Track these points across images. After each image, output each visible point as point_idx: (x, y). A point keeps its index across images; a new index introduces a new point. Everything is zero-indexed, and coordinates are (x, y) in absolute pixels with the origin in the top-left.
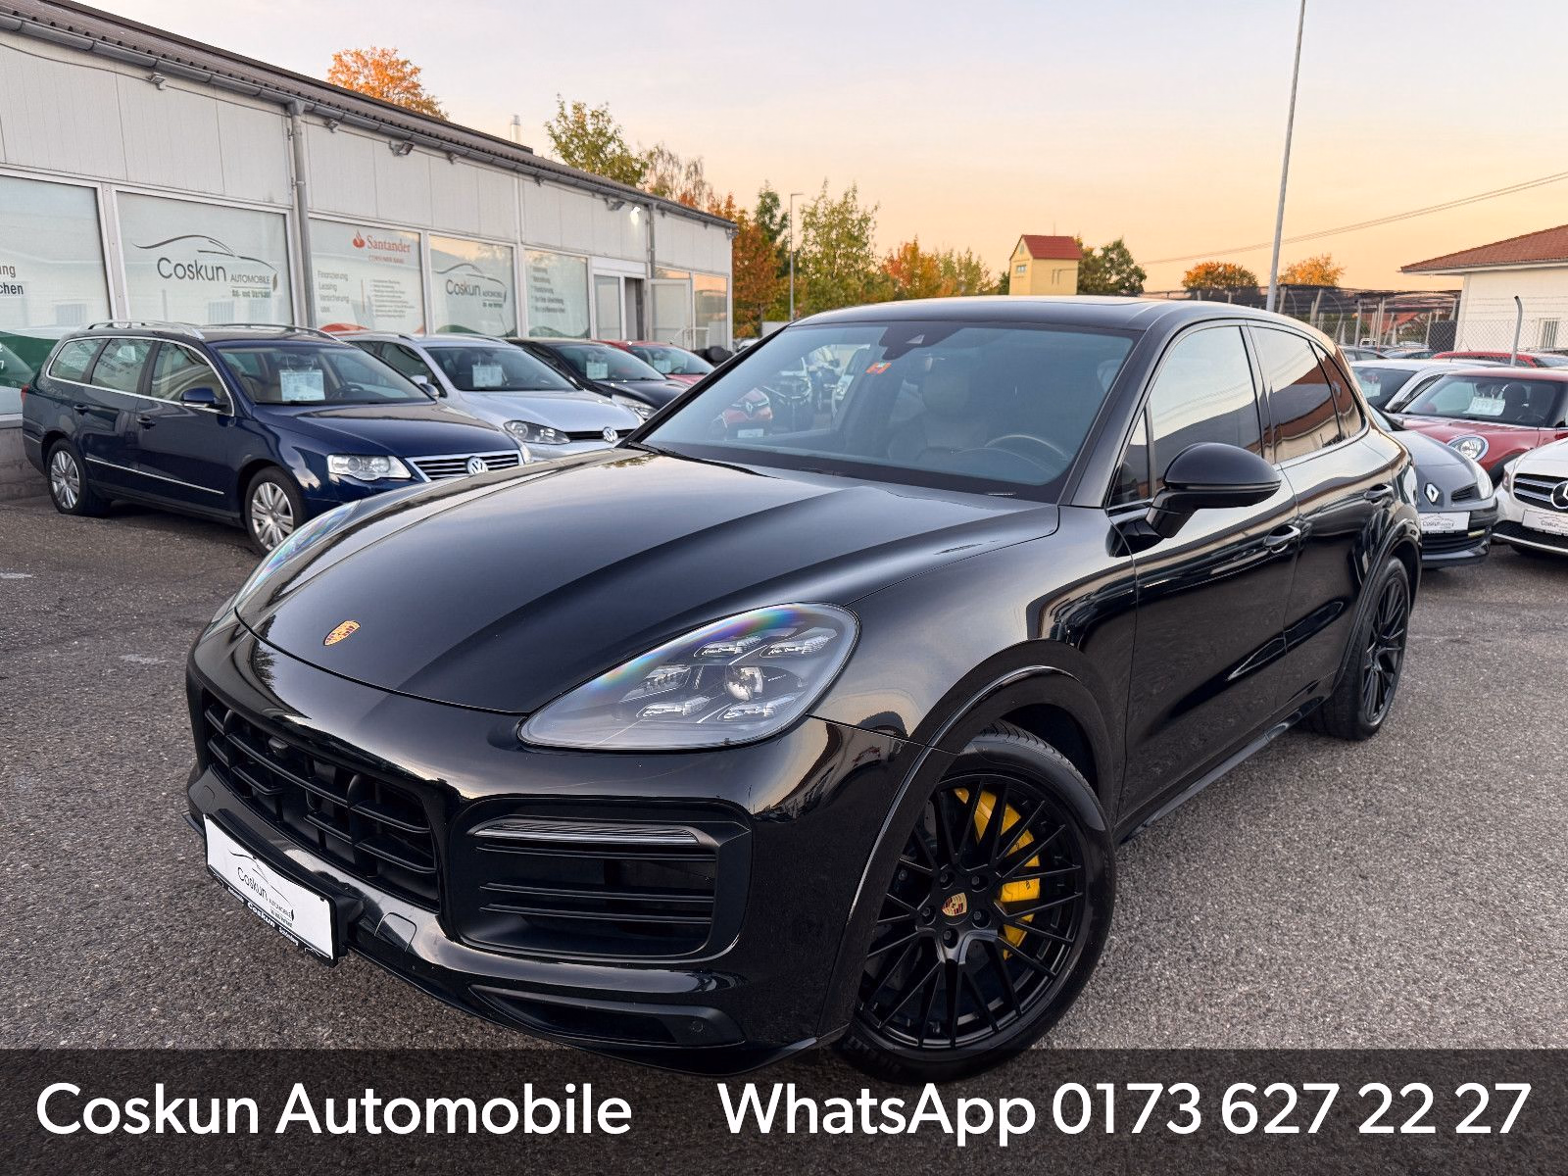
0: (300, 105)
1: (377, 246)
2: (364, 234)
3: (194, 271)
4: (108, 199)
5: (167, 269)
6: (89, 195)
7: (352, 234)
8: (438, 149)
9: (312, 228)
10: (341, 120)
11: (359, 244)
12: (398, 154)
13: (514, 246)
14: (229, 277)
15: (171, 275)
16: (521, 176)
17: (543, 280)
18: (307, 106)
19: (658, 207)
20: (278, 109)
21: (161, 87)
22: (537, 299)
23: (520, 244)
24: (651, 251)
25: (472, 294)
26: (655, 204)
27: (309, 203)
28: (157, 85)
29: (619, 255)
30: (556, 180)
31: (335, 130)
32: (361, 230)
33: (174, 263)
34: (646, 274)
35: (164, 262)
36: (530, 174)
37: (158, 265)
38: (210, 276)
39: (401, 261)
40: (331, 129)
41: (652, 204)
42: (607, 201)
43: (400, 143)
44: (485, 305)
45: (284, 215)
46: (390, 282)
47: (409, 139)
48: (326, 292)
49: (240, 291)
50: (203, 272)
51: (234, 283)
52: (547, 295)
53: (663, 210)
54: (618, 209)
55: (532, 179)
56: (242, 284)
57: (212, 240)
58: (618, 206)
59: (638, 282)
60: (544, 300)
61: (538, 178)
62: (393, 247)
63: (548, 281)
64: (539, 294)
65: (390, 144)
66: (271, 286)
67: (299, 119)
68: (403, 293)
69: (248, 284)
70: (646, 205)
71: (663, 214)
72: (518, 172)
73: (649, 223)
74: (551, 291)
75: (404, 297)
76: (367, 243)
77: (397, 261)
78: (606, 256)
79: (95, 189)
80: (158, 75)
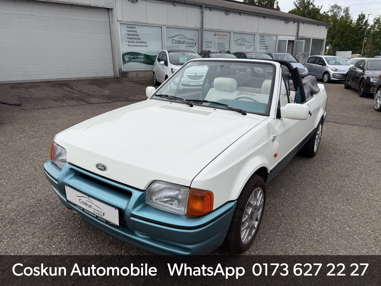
0: (204, 6)
1: (219, 35)
2: (217, 33)
3: (179, 42)
4: (164, 29)
5: (174, 42)
6: (160, 28)
7: (214, 33)
8: (237, 12)
9: (204, 32)
10: (213, 8)
11: (215, 35)
12: (227, 14)
13: (255, 34)
14: (186, 43)
15: (174, 43)
16: (259, 17)
17: (263, 42)
18: (205, 6)
19: (301, 22)
20: (200, 7)
21: (176, 5)
22: (260, 46)
23: (257, 33)
24: (298, 33)
25: (243, 46)
26: (300, 21)
27: (204, 27)
28: (175, 5)
29: (287, 35)
30: (269, 17)
31: (212, 11)
32: (216, 32)
33: (175, 41)
34: (295, 39)
35: (173, 40)
36: (262, 16)
37: (172, 41)
38: (182, 43)
39: (225, 39)
40: (211, 10)
41: (299, 21)
42: (285, 22)
43: (227, 12)
44: (246, 48)
45: (199, 30)
46: (222, 43)
47: (229, 11)
48: (206, 46)
49: (188, 46)
50: (181, 42)
51: (187, 44)
52: (263, 45)
53: (303, 23)
54: (288, 23)
55: (263, 17)
56: (188, 44)
57: (183, 36)
58: (289, 22)
59: (293, 41)
60: (262, 46)
61: (264, 17)
62: (223, 35)
63: (264, 42)
64: (261, 45)
65: (225, 12)
66: (194, 45)
67: (203, 9)
68: (225, 46)
69: (190, 44)
70: (298, 22)
71: (303, 24)
72: (259, 16)
73: (298, 26)
74: (265, 44)
75: (225, 47)
76: (217, 35)
77: (224, 38)
78: (283, 35)
79: (162, 27)
80: (175, 4)
